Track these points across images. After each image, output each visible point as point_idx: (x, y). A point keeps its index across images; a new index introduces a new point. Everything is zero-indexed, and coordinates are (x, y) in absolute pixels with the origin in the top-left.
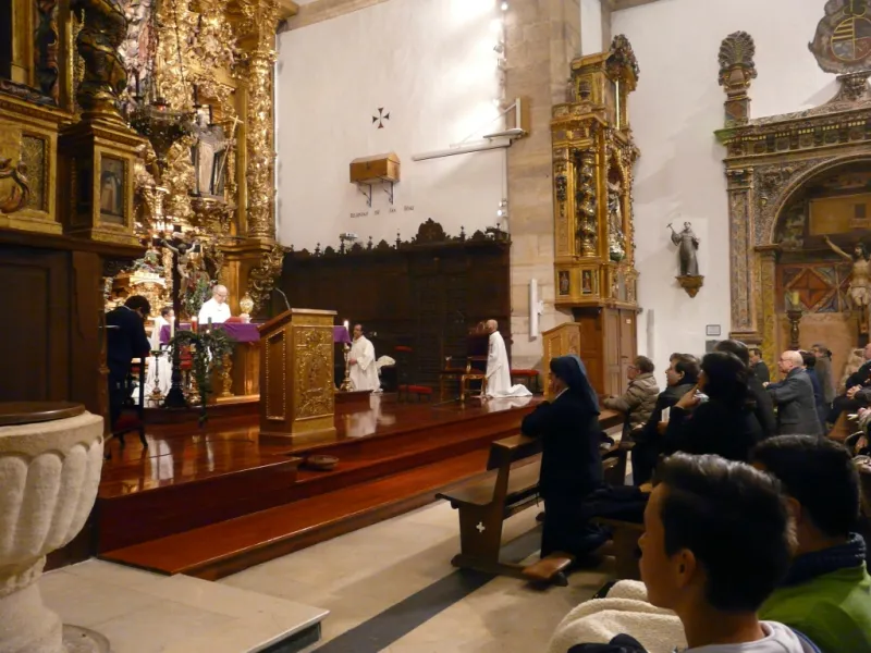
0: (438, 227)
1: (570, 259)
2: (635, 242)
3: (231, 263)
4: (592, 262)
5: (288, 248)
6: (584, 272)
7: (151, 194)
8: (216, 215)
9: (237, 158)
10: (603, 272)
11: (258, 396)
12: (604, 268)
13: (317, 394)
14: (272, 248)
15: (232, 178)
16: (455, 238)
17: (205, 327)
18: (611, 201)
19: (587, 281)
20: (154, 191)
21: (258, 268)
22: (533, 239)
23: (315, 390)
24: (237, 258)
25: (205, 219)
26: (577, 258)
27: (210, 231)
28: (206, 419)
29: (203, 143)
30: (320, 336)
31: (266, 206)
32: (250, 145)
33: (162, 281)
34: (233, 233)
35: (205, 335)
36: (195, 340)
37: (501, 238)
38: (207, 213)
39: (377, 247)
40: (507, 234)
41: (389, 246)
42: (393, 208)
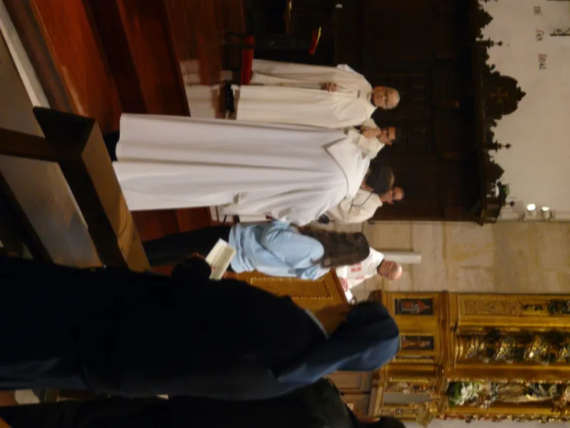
0: (511, 107)
1: (452, 316)
2: (475, 423)
4: (448, 354)
6: (431, 339)
10: (432, 369)
12: (437, 372)
16: (493, 134)
18: (546, 386)
19: (418, 343)
22: (486, 260)
26: (455, 328)
37: (490, 207)
39: (481, 8)
40: (496, 217)
41: (482, 29)
42: (543, 36)
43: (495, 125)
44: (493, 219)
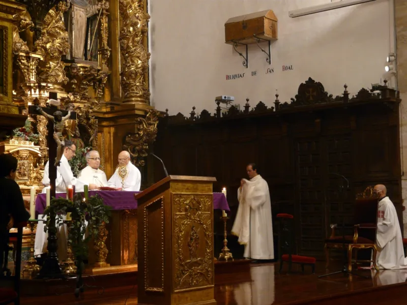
0: (319, 86)
3: (106, 130)
5: (162, 113)
7: (24, 61)
8: (89, 81)
9: (109, 22)
11: (136, 266)
13: (197, 264)
14: (146, 112)
15: (106, 42)
16: (337, 97)
17: (81, 195)
20: (28, 58)
21: (133, 134)
23: (194, 260)
24: (112, 124)
25: (78, 85)
27: (84, 97)
28: (82, 291)
29: (75, 8)
30: (199, 203)
31: (140, 70)
32: (123, 8)
33: (36, 149)
34: (107, 98)
35: (82, 203)
36: (71, 209)
37: (388, 96)
38: (80, 79)
39: (254, 109)
40: (395, 91)
41: (268, 108)
42: (271, 69)
43: (331, 96)
44: (396, 93)
